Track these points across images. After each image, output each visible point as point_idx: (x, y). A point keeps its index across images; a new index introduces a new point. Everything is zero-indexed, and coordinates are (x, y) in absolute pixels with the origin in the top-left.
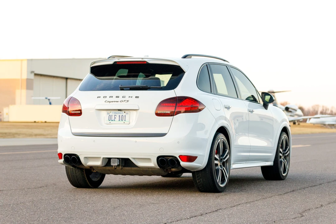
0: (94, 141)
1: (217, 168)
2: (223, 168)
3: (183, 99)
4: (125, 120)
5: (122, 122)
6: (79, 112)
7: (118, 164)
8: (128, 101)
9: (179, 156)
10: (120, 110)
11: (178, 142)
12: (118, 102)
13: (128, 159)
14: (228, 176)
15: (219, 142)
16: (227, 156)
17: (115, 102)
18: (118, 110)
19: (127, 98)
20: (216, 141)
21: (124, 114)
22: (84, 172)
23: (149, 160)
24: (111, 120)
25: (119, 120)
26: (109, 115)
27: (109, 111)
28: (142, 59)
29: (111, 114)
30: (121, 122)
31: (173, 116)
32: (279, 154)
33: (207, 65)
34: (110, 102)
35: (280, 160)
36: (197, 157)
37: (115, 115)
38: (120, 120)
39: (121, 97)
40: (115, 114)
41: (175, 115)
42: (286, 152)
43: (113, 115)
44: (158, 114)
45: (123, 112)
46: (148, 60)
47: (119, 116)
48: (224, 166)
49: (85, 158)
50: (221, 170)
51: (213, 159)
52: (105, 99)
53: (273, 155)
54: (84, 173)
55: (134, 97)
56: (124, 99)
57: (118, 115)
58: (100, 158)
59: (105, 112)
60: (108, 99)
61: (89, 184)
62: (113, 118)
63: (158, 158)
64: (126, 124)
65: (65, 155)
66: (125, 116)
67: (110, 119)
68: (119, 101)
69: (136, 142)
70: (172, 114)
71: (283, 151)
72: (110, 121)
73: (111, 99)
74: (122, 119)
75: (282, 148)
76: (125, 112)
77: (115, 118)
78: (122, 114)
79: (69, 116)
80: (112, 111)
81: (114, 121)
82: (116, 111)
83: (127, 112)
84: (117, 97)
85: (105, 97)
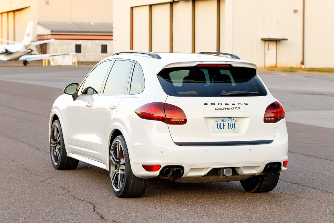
0: (207, 151)
4: (235, 128)
5: (232, 130)
6: (184, 120)
8: (239, 108)
12: (229, 109)
17: (226, 109)
19: (237, 106)
21: (233, 122)
24: (220, 128)
25: (229, 128)
27: (217, 119)
29: (219, 122)
30: (230, 130)
34: (221, 109)
40: (224, 122)
41: (278, 121)
44: (266, 121)
45: (232, 119)
47: (229, 124)
52: (214, 107)
55: (243, 104)
56: (234, 106)
57: (227, 123)
58: (212, 168)
59: (214, 120)
60: (217, 106)
62: (222, 126)
63: (267, 165)
64: (236, 132)
66: (234, 123)
67: (219, 126)
68: (230, 109)
69: (250, 150)
70: (276, 120)
72: (220, 129)
74: (232, 126)
76: (234, 120)
77: (224, 126)
78: (231, 122)
79: (169, 125)
80: (220, 119)
81: (224, 128)
82: (225, 119)
83: (236, 119)
84: (227, 104)
85: (213, 104)
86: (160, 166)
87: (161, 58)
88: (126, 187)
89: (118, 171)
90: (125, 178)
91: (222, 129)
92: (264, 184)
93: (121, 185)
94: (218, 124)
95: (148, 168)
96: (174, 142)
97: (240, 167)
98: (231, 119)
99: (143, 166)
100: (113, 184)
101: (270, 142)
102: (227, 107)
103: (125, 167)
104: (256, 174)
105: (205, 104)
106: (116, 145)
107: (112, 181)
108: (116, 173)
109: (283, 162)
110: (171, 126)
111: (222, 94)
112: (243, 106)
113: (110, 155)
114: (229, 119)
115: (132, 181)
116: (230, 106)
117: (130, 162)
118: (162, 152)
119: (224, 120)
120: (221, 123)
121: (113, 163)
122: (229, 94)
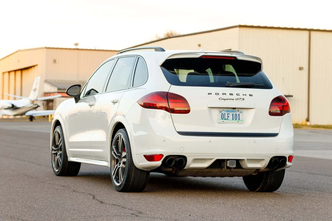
0: (210, 141)
4: (239, 119)
5: (236, 121)
6: (188, 109)
8: (243, 99)
10: (234, 108)
12: (233, 99)
17: (230, 99)
19: (242, 96)
21: (238, 113)
25: (233, 119)
26: (221, 113)
27: (221, 110)
29: (223, 112)
30: (234, 121)
34: (225, 100)
37: (228, 114)
41: (284, 115)
43: (226, 113)
44: (271, 114)
45: (237, 110)
47: (233, 114)
55: (248, 95)
56: (238, 97)
57: (231, 114)
58: (213, 159)
59: (218, 110)
60: (221, 96)
62: (226, 117)
63: (272, 158)
64: (241, 123)
66: (239, 115)
67: (223, 117)
68: (235, 99)
69: (255, 142)
70: (281, 114)
72: (223, 120)
73: (225, 97)
74: (236, 118)
76: (238, 111)
77: (228, 117)
78: (236, 113)
79: (171, 114)
80: (224, 109)
81: (228, 119)
82: (229, 110)
83: (240, 110)
84: (231, 94)
85: (217, 94)
86: (162, 155)
87: (165, 51)
88: (127, 180)
89: (119, 166)
90: (126, 171)
91: (226, 119)
92: (269, 182)
93: (123, 178)
94: (222, 114)
95: (150, 158)
96: (177, 132)
97: (244, 160)
98: (235, 110)
99: (145, 156)
100: (113, 179)
101: (275, 135)
102: (231, 97)
103: (127, 160)
104: (261, 168)
105: (209, 94)
106: (118, 139)
107: (113, 177)
108: (117, 167)
109: (289, 157)
110: (174, 115)
111: (226, 85)
112: (247, 98)
113: (112, 149)
114: (233, 110)
115: (133, 173)
116: (235, 97)
117: (131, 154)
118: (164, 141)
119: (228, 111)
120: (225, 114)
121: (114, 157)
122: (233, 85)
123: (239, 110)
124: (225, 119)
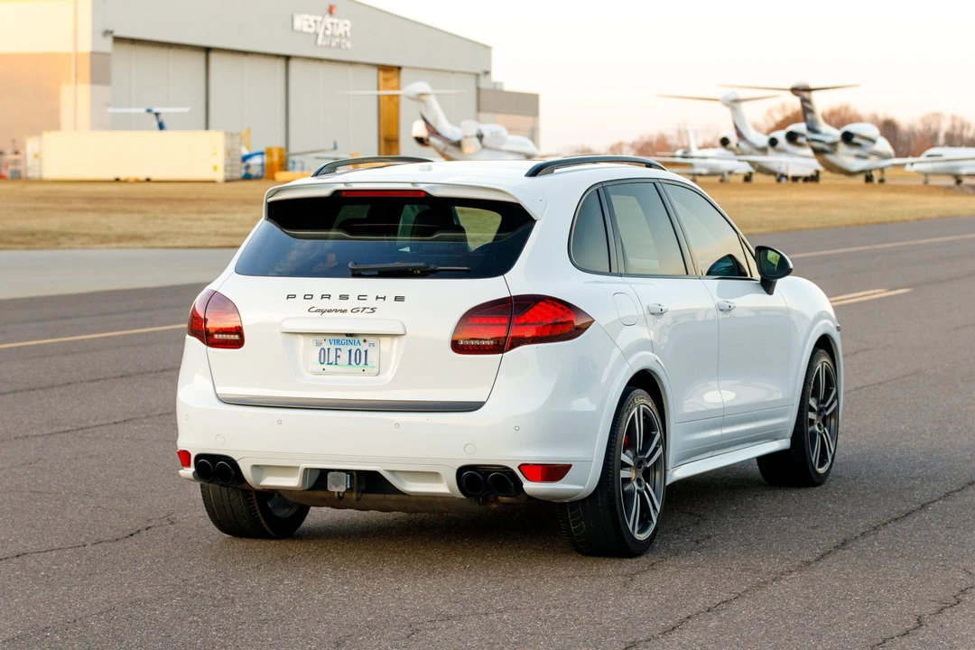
0: (280, 422)
1: (626, 488)
2: (643, 488)
3: (530, 304)
4: (366, 363)
5: (359, 369)
6: (237, 337)
7: (349, 487)
8: (373, 310)
9: (519, 467)
10: (351, 335)
11: (517, 429)
12: (345, 311)
13: (376, 474)
14: (658, 508)
15: (634, 415)
16: (656, 449)
17: (336, 311)
18: (347, 335)
19: (371, 303)
20: (626, 415)
21: (363, 347)
22: (252, 496)
23: (434, 476)
24: (326, 362)
25: (350, 364)
26: (320, 348)
27: (319, 339)
28: (413, 183)
29: (326, 345)
30: (354, 368)
31: (502, 351)
32: (807, 416)
33: (597, 190)
34: (323, 312)
35: (810, 429)
36: (570, 466)
37: (336, 349)
38: (353, 363)
39: (353, 298)
40: (338, 347)
41: (507, 351)
42: (826, 406)
43: (333, 348)
44: (457, 347)
45: (361, 340)
46: (429, 188)
47: (350, 351)
48: (647, 480)
49: (255, 467)
50: (638, 491)
51: (617, 465)
52: (309, 303)
53: (789, 420)
54: (253, 500)
55: (390, 298)
56: (361, 304)
57: (345, 350)
58: (298, 468)
59: (311, 340)
60: (316, 301)
61: (267, 528)
62: (332, 359)
63: (461, 471)
64: (370, 375)
65: (199, 457)
66: (366, 351)
67: (324, 357)
68: (349, 311)
69: (397, 425)
70: (499, 347)
71: (817, 405)
72: (324, 366)
73: (326, 304)
74: (358, 358)
75: (815, 394)
76: (365, 341)
77: (337, 357)
78: (358, 347)
79: (208, 348)
80: (328, 338)
81: (336, 364)
82: (340, 338)
83: (370, 340)
84: (344, 297)
85: (308, 297)
91: (331, 364)
94: (322, 351)
96: (217, 397)
98: (355, 339)
101: (471, 407)
102: (342, 304)
114: (351, 339)
116: (351, 303)
119: (338, 341)
120: (329, 349)
123: (368, 339)
124: (328, 364)
